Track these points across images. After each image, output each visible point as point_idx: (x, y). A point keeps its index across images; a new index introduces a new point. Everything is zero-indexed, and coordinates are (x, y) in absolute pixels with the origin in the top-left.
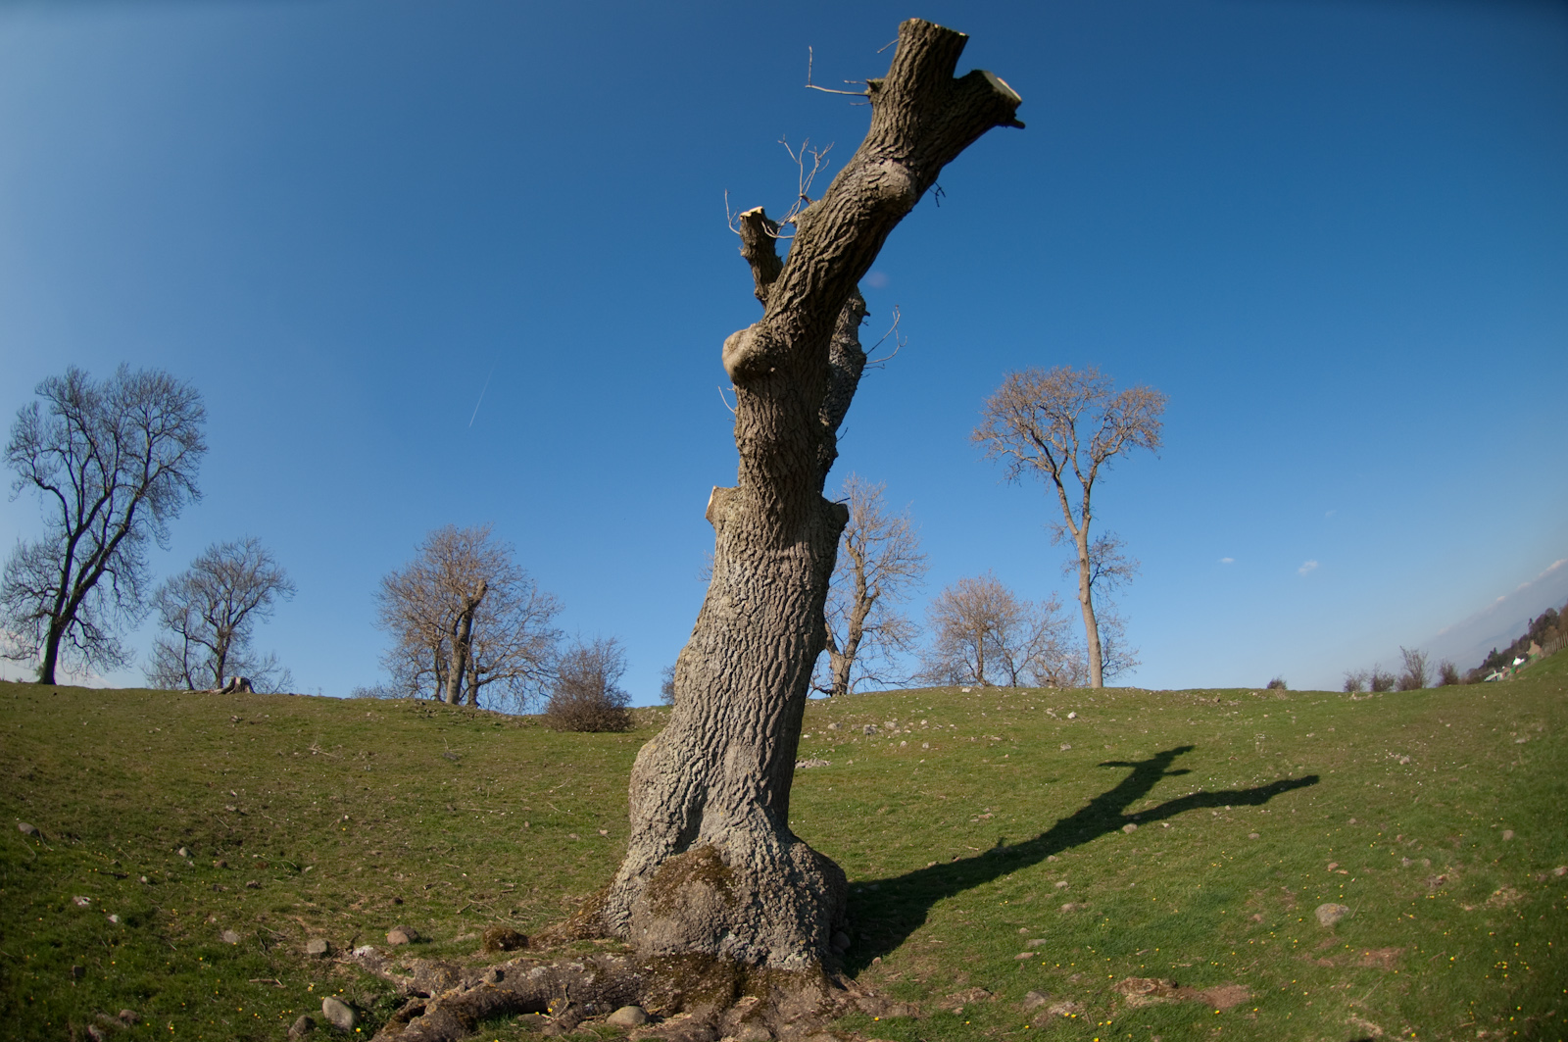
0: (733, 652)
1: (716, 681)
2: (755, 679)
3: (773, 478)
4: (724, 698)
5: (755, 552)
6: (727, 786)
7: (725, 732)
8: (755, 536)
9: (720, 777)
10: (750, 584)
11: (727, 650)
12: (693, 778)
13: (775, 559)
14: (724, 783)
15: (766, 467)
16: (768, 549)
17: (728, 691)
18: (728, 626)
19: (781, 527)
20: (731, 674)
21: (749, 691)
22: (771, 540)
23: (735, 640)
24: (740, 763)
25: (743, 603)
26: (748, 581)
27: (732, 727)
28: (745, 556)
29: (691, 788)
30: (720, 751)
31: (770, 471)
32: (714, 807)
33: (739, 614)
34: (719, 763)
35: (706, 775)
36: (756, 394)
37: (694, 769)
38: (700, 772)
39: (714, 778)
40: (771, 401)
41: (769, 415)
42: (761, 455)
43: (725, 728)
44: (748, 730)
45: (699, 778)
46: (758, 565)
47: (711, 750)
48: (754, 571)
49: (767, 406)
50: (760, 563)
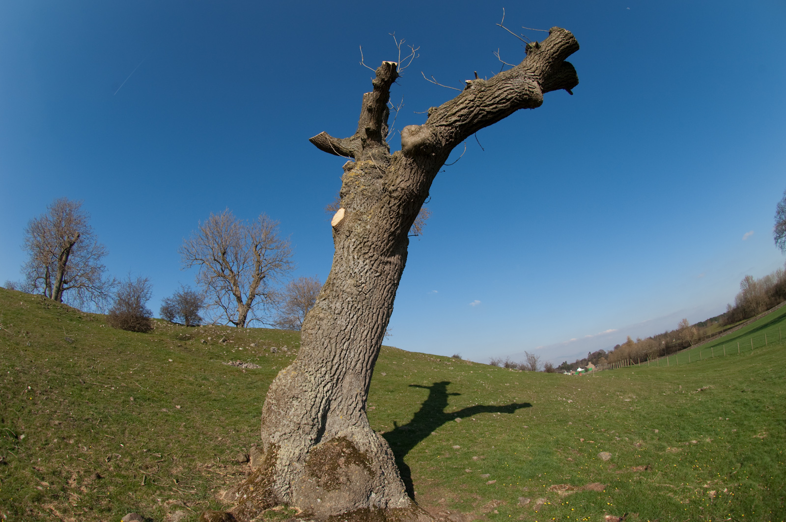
0: (354, 315)
1: (342, 333)
2: (365, 333)
3: (403, 215)
4: (346, 344)
5: (374, 255)
6: (344, 400)
7: (345, 366)
8: (377, 246)
9: (340, 394)
10: (368, 274)
11: (350, 313)
12: (325, 395)
13: (383, 262)
14: (342, 399)
15: (403, 207)
16: (381, 255)
17: (349, 339)
18: (352, 298)
19: (393, 244)
20: (352, 328)
21: (361, 340)
22: (385, 250)
23: (356, 308)
24: (352, 386)
25: (363, 285)
26: (367, 272)
27: (349, 362)
28: (366, 256)
29: (324, 401)
30: (341, 377)
31: (404, 210)
32: (335, 413)
33: (360, 292)
34: (339, 385)
35: (332, 393)
36: (417, 164)
37: (326, 389)
38: (328, 391)
39: (336, 394)
40: (422, 172)
41: (418, 178)
42: (405, 200)
43: (345, 363)
44: (359, 365)
45: (328, 395)
46: (374, 264)
47: (336, 377)
48: (371, 266)
49: (419, 173)
50: (375, 262)
